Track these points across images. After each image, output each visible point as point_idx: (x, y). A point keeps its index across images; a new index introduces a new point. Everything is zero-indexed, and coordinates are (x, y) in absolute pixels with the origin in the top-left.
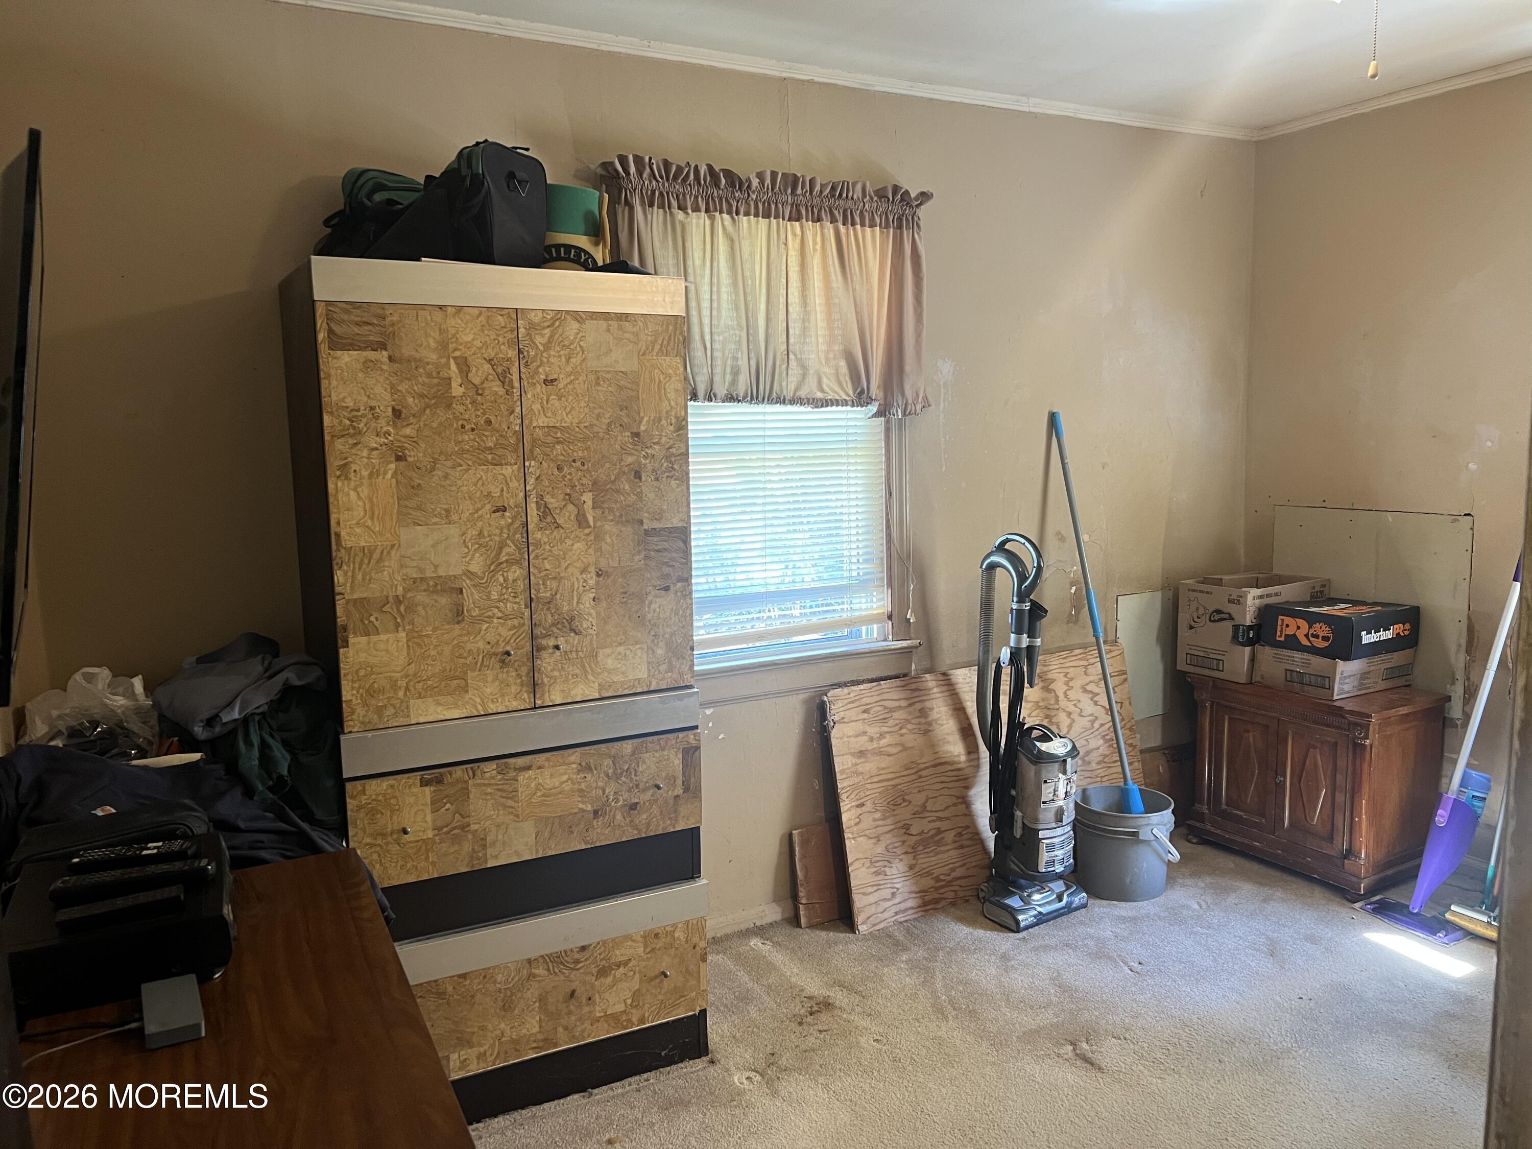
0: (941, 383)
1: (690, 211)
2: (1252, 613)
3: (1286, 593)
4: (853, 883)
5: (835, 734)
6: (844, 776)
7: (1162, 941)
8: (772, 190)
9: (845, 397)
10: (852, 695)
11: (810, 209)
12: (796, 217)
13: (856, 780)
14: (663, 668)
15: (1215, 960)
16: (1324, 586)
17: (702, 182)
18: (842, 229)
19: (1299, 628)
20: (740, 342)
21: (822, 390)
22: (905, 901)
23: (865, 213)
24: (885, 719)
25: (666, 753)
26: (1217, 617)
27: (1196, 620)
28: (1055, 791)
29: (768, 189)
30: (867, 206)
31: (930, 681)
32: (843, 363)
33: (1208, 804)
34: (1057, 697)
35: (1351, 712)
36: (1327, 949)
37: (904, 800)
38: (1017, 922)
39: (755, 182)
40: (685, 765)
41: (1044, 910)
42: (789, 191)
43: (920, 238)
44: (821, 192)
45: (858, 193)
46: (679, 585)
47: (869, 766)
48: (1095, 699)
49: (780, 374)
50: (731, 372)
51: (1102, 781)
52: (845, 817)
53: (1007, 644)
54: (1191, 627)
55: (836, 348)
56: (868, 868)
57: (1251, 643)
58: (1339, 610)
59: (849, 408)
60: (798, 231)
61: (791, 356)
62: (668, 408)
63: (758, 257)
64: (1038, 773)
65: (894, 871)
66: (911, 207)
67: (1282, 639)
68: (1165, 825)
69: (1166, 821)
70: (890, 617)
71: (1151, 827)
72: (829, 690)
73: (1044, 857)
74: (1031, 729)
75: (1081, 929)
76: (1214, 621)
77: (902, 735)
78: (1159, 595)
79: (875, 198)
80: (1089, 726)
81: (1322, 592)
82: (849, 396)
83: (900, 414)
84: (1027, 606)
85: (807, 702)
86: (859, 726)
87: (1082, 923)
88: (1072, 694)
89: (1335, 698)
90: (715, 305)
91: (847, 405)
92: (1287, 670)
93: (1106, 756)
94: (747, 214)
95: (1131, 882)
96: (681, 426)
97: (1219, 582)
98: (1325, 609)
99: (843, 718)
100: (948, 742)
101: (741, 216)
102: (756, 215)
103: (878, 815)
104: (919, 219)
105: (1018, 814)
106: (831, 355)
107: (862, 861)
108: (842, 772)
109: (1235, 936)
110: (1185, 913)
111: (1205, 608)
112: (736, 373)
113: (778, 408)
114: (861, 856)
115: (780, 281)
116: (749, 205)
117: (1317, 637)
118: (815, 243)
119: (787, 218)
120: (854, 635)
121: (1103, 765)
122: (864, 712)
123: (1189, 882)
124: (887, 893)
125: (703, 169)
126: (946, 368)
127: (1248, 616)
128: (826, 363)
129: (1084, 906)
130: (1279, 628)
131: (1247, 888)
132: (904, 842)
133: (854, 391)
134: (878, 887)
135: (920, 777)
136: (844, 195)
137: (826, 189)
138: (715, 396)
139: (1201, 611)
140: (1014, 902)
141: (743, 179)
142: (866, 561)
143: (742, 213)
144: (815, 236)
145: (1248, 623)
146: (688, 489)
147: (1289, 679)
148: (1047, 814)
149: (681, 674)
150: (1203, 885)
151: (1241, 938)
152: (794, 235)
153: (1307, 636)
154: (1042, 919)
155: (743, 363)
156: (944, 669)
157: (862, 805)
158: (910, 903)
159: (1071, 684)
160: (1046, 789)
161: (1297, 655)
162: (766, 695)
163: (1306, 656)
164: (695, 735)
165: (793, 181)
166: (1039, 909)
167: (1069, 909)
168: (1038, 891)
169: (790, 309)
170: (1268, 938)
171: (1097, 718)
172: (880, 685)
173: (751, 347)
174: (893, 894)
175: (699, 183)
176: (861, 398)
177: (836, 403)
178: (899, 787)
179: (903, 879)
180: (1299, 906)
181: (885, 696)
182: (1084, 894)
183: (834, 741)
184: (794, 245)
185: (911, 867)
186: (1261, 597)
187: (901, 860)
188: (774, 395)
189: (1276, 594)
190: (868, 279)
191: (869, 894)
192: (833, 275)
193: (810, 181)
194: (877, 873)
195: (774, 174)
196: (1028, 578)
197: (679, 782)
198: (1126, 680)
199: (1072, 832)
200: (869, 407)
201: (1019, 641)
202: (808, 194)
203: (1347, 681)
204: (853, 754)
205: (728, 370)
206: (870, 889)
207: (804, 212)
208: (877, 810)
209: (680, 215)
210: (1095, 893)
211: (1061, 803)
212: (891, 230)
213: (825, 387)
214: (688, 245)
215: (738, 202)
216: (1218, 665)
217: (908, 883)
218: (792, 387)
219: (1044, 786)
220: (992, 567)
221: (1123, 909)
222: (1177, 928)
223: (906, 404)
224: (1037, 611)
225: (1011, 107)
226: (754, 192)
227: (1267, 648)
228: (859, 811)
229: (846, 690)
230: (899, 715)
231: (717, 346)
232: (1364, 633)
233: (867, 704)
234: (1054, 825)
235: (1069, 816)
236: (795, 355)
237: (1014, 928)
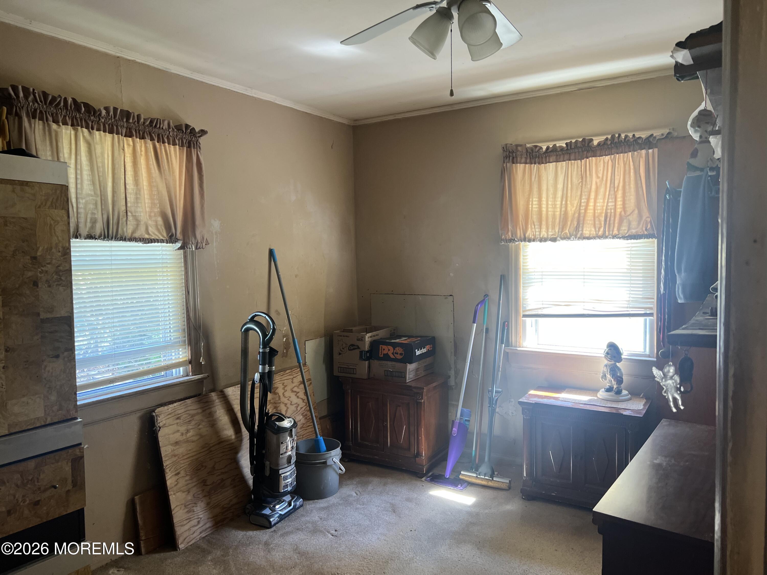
0: (214, 232)
1: (61, 124)
2: (368, 344)
3: (381, 334)
4: (175, 520)
5: (161, 435)
6: (167, 458)
7: (344, 516)
8: (114, 118)
9: (162, 238)
10: (170, 410)
11: (138, 131)
12: (129, 135)
13: (174, 459)
14: (55, 408)
15: (370, 521)
16: (394, 330)
17: (69, 108)
18: (157, 144)
19: (389, 350)
20: (96, 204)
21: (148, 234)
22: (205, 524)
23: (170, 137)
24: (190, 421)
25: (60, 464)
26: (352, 348)
27: (342, 350)
28: (287, 447)
29: (111, 117)
30: (171, 134)
31: (214, 395)
32: (160, 220)
33: (352, 441)
34: (279, 397)
35: (415, 388)
36: (416, 503)
37: (202, 466)
38: (270, 522)
39: (104, 112)
40: (74, 469)
41: (282, 513)
42: (125, 120)
43: (201, 153)
44: (144, 123)
45: (166, 126)
46: (66, 354)
47: (181, 450)
48: (298, 395)
49: (122, 224)
50: (90, 222)
51: (303, 438)
52: (168, 483)
53: (258, 371)
54: (340, 354)
55: (156, 210)
56: (184, 509)
57: (368, 359)
58: (403, 340)
59: (164, 244)
60: (131, 143)
61: (129, 214)
62: (57, 242)
63: (106, 156)
64: (278, 439)
65: (198, 508)
66: (196, 137)
67: (382, 356)
68: (338, 455)
69: (338, 453)
70: (190, 362)
71: (332, 458)
72: (156, 409)
73: (283, 483)
74: (272, 415)
75: (303, 519)
76: (351, 350)
77: (200, 429)
78: (323, 339)
79: (175, 130)
80: (295, 410)
81: (394, 333)
82: (164, 237)
83: (194, 248)
84: (268, 350)
85: (141, 418)
86: (175, 427)
87: (303, 515)
88: (287, 394)
89: (407, 381)
90: (79, 181)
91: (163, 242)
92: (385, 371)
93: (304, 424)
94: (98, 130)
95: (323, 488)
96: (66, 253)
97: (351, 331)
98: (397, 341)
99: (165, 424)
100: (225, 429)
101: (95, 131)
102: (105, 131)
103: (188, 478)
104: (200, 144)
105: (267, 463)
106: (153, 214)
107: (179, 507)
108: (166, 456)
109: (376, 506)
110: (351, 499)
111: (346, 344)
112: (94, 222)
113: (121, 243)
114: (179, 504)
115: (121, 171)
116: (100, 125)
117: (397, 354)
118: (141, 151)
119: (124, 135)
120: (168, 375)
121: (303, 429)
122: (178, 418)
123: (349, 482)
124: (194, 522)
125: (70, 101)
126: (216, 225)
127: (366, 346)
128: (149, 218)
129: (301, 506)
130: (380, 351)
131: (376, 480)
132: (203, 490)
133: (168, 235)
134: (189, 519)
135: (211, 451)
136: (158, 126)
137: (147, 121)
138: (80, 235)
139: (344, 345)
140: (267, 511)
141: (97, 109)
142: (174, 331)
143: (95, 129)
144: (141, 147)
145: (366, 349)
146: (72, 292)
147: (386, 374)
148: (283, 460)
149: (68, 411)
150: (355, 483)
151: (379, 506)
152: (128, 145)
153: (393, 353)
154: (282, 518)
155: (99, 216)
156: (220, 388)
157: (178, 473)
158: (208, 525)
159: (286, 389)
160: (283, 446)
161: (389, 363)
162: (116, 417)
163: (394, 363)
164: (80, 449)
165: (127, 115)
166: (280, 512)
167: (295, 509)
168: (278, 503)
169: (127, 187)
170: (391, 504)
171: (299, 405)
172: (185, 402)
173: (103, 207)
174: (199, 522)
175: (67, 108)
176: (171, 239)
177: (157, 241)
178: (200, 459)
179: (204, 512)
180: (400, 484)
181: (189, 408)
182: (301, 500)
183: (160, 439)
184: (128, 151)
185: (208, 504)
186: (371, 337)
187: (202, 501)
188: (119, 236)
189: (377, 335)
190: (173, 173)
191: (185, 525)
192: (153, 169)
193: (137, 115)
194: (188, 512)
195: (115, 109)
196: (268, 335)
197: (70, 481)
198: (311, 383)
199: (295, 468)
200: (177, 244)
201: (264, 369)
202: (136, 123)
203: (411, 373)
204: (172, 445)
205: (89, 220)
206: (185, 522)
207: (134, 133)
208: (187, 475)
209: (54, 126)
210: (307, 498)
211: (290, 453)
212: (185, 148)
213: (150, 232)
214: (60, 144)
215: (92, 122)
216: (354, 371)
217: (206, 513)
218: (130, 231)
219: (281, 445)
220: (248, 330)
221: (322, 503)
222: (349, 508)
223: (197, 243)
224: (273, 352)
225: (244, 93)
226: (103, 118)
227: (376, 361)
228: (177, 477)
229: (166, 408)
230: (198, 418)
231: (81, 206)
232: (416, 350)
233: (179, 414)
234: (286, 466)
235: (294, 460)
236: (132, 213)
237: (269, 526)
